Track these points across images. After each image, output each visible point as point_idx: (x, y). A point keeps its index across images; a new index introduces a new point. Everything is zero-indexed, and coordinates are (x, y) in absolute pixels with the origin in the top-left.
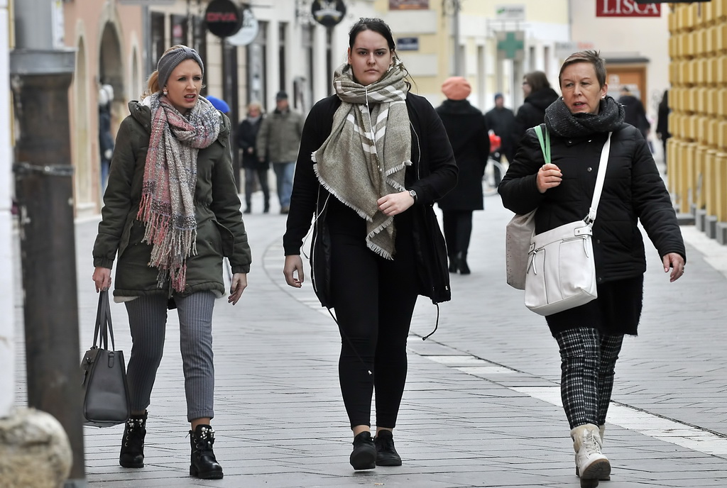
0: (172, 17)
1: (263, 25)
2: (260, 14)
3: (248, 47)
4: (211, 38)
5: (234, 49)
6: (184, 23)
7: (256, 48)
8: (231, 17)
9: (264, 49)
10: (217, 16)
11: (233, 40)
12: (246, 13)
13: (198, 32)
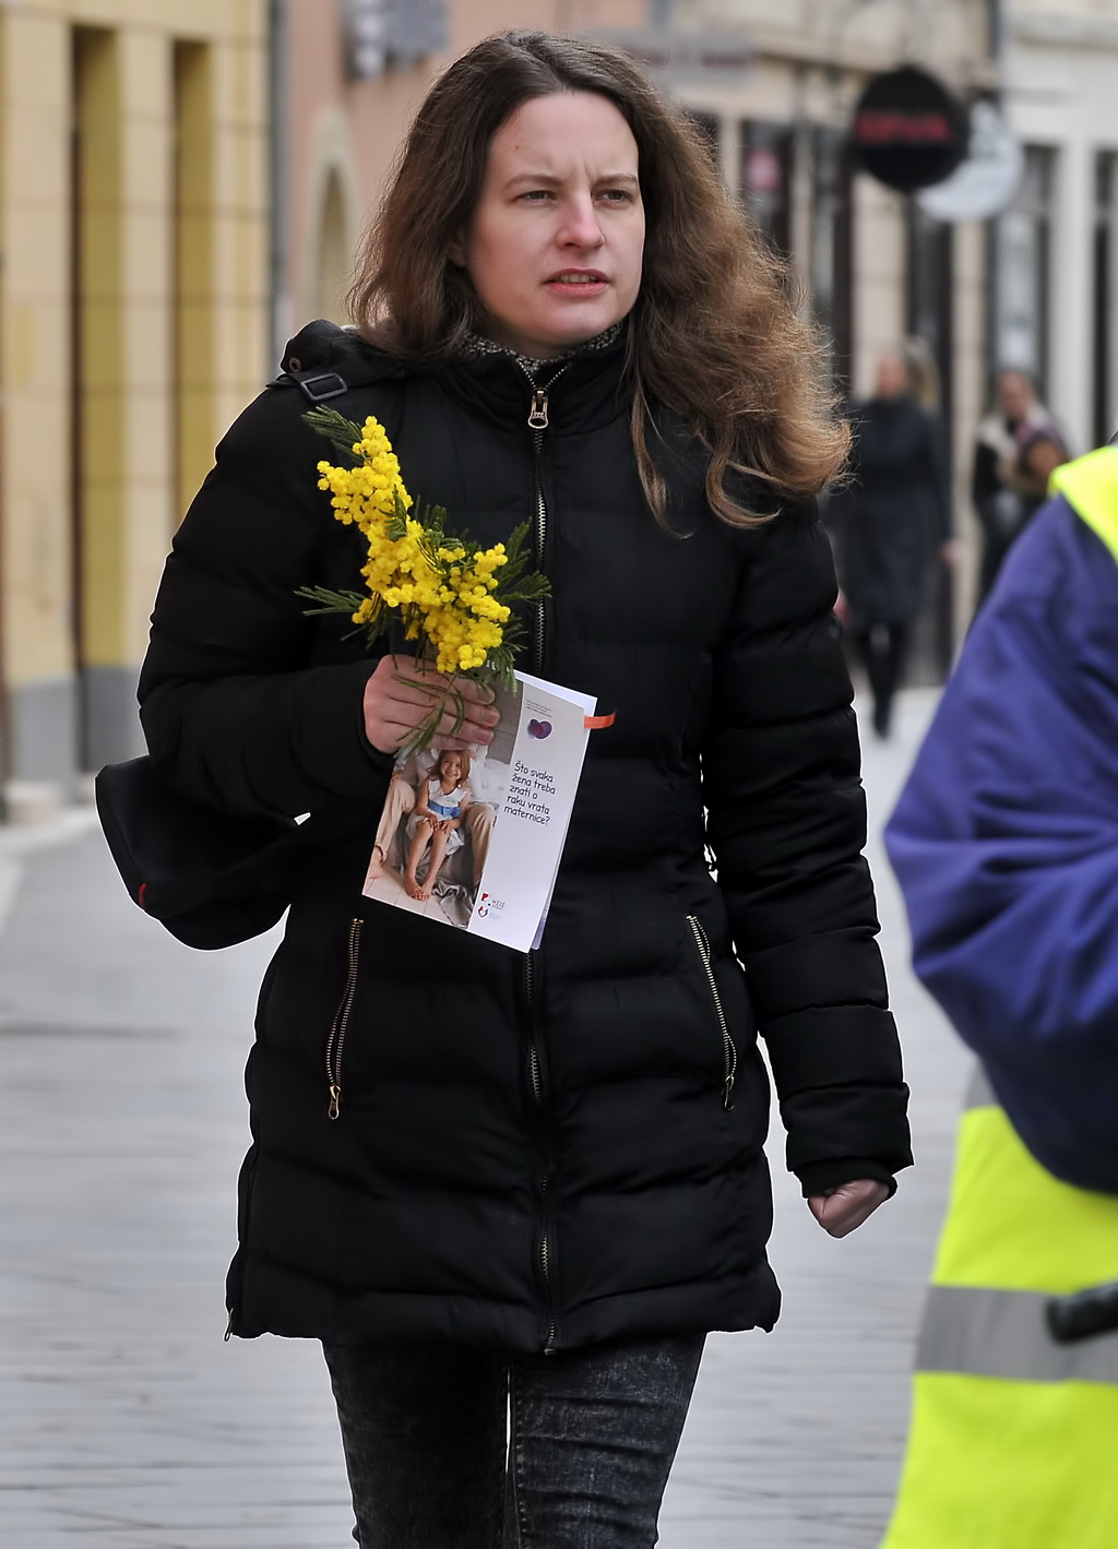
0: (747, 128)
1: (1041, 157)
2: (1029, 120)
3: (991, 228)
4: (870, 194)
5: (944, 236)
6: (783, 144)
7: (1017, 231)
8: (930, 128)
9: (1044, 234)
10: (889, 126)
11: (940, 201)
12: (982, 118)
13: (829, 173)
